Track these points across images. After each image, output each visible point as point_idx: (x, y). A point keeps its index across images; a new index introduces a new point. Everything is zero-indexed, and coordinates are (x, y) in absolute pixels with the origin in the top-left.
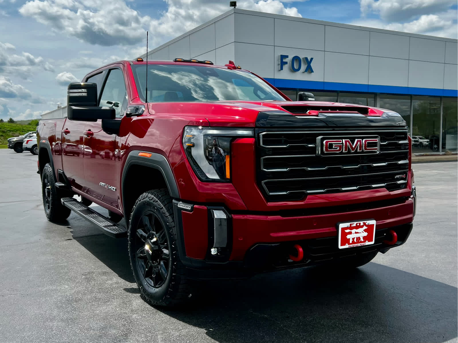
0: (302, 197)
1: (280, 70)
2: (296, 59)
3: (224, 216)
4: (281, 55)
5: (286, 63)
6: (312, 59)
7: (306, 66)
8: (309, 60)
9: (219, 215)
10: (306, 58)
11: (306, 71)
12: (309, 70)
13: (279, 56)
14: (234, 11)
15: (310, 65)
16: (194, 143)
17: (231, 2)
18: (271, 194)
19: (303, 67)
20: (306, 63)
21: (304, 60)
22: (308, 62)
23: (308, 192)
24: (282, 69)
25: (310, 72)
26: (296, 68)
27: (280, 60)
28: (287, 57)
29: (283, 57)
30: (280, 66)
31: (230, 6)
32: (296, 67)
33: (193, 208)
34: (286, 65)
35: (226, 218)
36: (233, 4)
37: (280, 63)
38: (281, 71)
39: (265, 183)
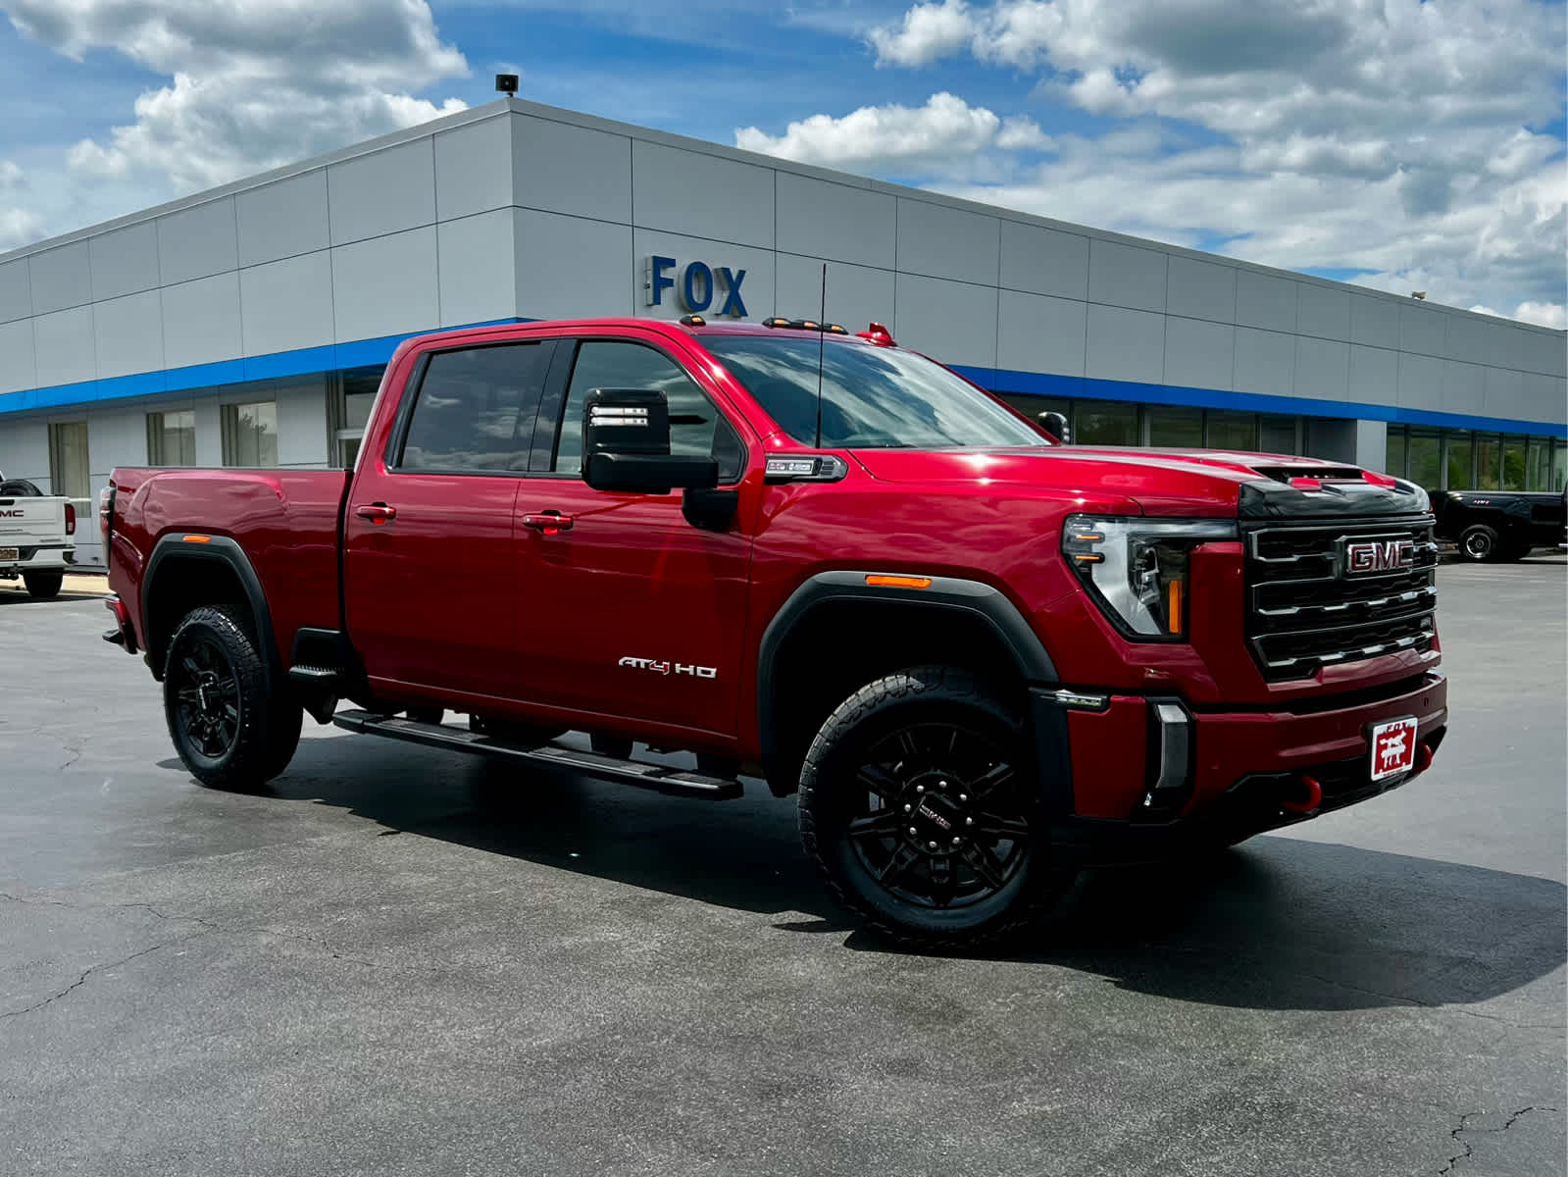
0: (1313, 668)
1: (649, 306)
2: (697, 270)
3: (1182, 718)
4: (655, 258)
5: (669, 283)
6: (742, 274)
7: (726, 295)
8: (734, 277)
9: (1170, 714)
10: (726, 271)
11: (726, 310)
12: (735, 307)
13: (646, 260)
14: (511, 104)
15: (738, 295)
16: (1102, 554)
17: (498, 76)
18: (1272, 664)
19: (719, 299)
20: (726, 286)
21: (718, 275)
22: (732, 283)
23: (1324, 658)
24: (657, 301)
25: (737, 314)
26: (696, 300)
27: (650, 273)
28: (671, 263)
29: (661, 263)
30: (651, 291)
31: (497, 89)
32: (698, 297)
33: (1106, 704)
34: (669, 289)
35: (1186, 720)
36: (507, 83)
37: (650, 282)
38: (656, 307)
39: (1261, 641)
